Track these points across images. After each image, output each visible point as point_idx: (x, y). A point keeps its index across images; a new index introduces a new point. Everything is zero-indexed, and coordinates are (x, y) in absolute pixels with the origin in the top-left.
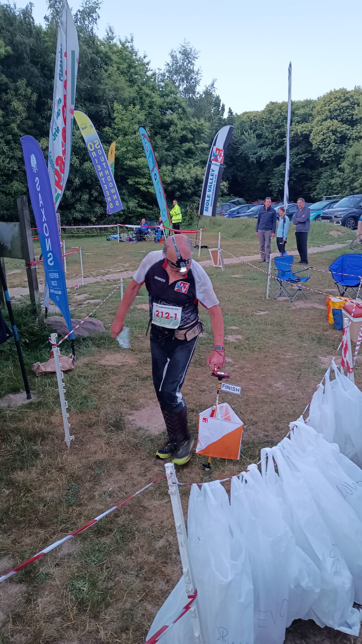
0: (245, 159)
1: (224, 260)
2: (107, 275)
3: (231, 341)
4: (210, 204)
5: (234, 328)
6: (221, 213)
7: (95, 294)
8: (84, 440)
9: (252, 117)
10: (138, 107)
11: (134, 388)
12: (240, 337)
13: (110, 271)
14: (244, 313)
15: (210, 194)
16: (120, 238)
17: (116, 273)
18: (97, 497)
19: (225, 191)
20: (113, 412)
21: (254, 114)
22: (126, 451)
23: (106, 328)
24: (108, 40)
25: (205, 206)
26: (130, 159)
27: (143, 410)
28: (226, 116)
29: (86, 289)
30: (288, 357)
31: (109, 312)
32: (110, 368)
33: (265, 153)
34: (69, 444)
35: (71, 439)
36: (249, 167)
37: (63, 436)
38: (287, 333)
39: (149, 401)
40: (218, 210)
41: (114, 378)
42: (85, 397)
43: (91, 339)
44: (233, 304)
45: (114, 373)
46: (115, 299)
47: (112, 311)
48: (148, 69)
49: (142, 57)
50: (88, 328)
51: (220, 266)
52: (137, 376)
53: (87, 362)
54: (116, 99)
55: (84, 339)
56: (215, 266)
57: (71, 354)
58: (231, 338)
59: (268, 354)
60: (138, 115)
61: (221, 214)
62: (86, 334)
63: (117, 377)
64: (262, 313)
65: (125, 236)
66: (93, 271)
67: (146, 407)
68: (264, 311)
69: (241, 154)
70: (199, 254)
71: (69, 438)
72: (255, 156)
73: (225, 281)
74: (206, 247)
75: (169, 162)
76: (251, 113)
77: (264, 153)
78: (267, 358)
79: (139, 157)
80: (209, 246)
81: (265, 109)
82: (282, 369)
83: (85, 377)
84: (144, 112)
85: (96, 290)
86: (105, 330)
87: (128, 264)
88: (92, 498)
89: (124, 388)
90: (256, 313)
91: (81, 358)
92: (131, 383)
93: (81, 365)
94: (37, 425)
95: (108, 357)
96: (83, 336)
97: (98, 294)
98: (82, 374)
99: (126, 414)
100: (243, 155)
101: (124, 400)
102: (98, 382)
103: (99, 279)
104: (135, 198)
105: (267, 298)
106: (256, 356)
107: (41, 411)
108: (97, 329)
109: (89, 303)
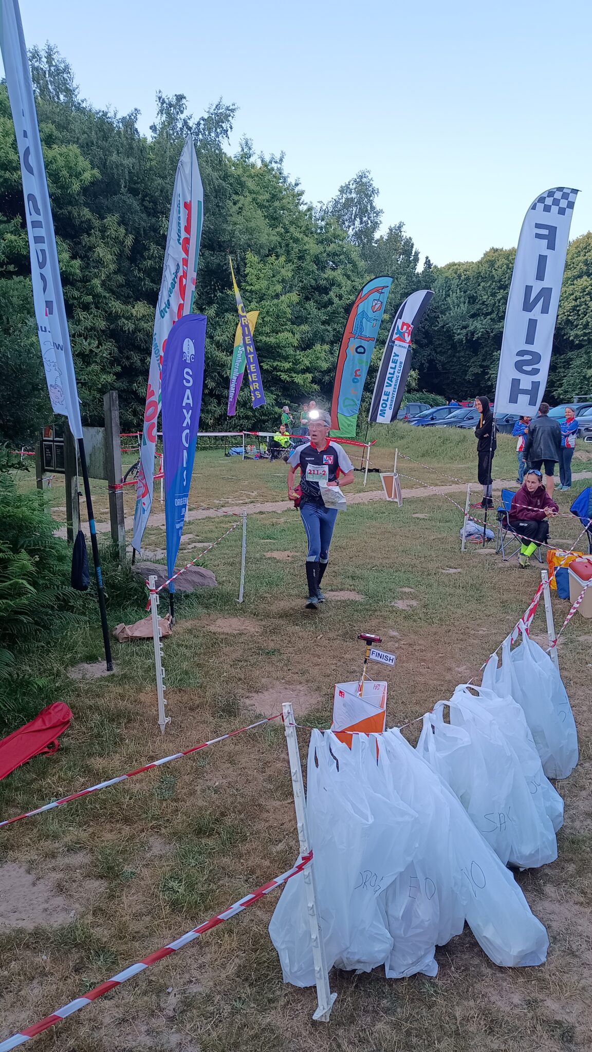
0: (449, 335)
1: (403, 491)
2: (223, 508)
3: (400, 608)
4: (388, 406)
5: (407, 590)
6: (406, 418)
7: (204, 535)
8: (183, 725)
9: (462, 271)
10: (282, 259)
11: (255, 664)
12: (414, 603)
13: (228, 503)
14: (425, 570)
15: (391, 390)
16: (246, 452)
17: (237, 505)
18: (199, 792)
19: (414, 384)
20: (224, 693)
21: (465, 267)
22: (239, 743)
23: (219, 583)
24: (241, 158)
25: (380, 408)
26: (267, 333)
27: (266, 693)
28: (420, 268)
29: (191, 526)
30: (481, 632)
31: (223, 561)
32: (222, 636)
33: (481, 326)
34: (163, 728)
35: (167, 721)
36: (454, 346)
37: (156, 718)
38: (484, 601)
39: (275, 682)
40: (402, 413)
41: (227, 649)
42: (186, 673)
43: (197, 597)
44: (410, 557)
45: (229, 644)
46: (233, 543)
47: (229, 560)
48: (301, 201)
49: (293, 183)
50: (194, 582)
51: (396, 500)
52: (259, 648)
53: (190, 628)
54: (249, 246)
55: (187, 596)
56: (388, 499)
57: (168, 615)
58: (400, 605)
59: (452, 628)
60: (282, 270)
61: (406, 420)
62: (190, 590)
63: (232, 648)
64: (452, 571)
65: (252, 450)
66: (203, 501)
67: (271, 690)
68: (456, 568)
69: (443, 327)
70: (365, 482)
71: (163, 720)
72: (464, 331)
73: (401, 522)
74: (377, 471)
75: (327, 339)
76: (459, 264)
77: (479, 326)
78: (450, 633)
79: (280, 331)
80: (382, 469)
81: (483, 259)
82: (470, 648)
83: (186, 647)
84: (290, 266)
85: (207, 528)
86: (217, 585)
87: (255, 493)
88: (192, 793)
89: (240, 663)
90: (444, 571)
91: (182, 622)
92: (251, 657)
93: (180, 630)
94: (122, 704)
95: (219, 622)
96: (185, 591)
97: (209, 535)
98: (183, 643)
99: (243, 697)
100: (445, 330)
101: (240, 679)
102: (205, 654)
103: (211, 513)
104: (272, 392)
105: (463, 549)
106: (434, 630)
107: (127, 687)
108: (206, 582)
109: (195, 547)
